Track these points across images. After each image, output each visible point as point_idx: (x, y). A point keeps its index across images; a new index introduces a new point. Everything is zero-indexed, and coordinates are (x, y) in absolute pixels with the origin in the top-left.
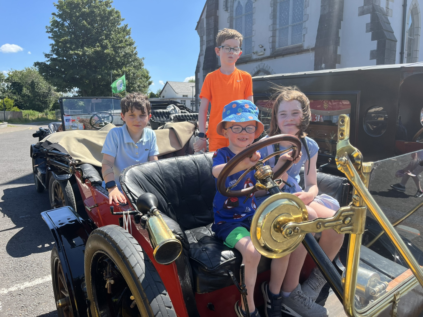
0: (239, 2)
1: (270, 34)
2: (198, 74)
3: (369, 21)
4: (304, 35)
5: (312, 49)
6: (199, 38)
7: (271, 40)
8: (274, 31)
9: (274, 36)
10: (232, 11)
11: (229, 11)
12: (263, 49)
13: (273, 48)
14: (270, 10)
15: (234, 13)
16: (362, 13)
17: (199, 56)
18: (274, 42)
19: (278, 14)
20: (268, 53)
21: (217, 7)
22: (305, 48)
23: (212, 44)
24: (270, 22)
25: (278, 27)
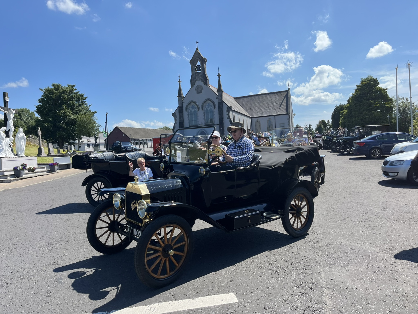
0: (191, 110)
1: (204, 120)
2: (174, 130)
3: (229, 120)
4: (214, 121)
5: (218, 125)
6: (174, 119)
7: (204, 122)
8: (205, 119)
9: (205, 121)
10: (189, 112)
11: (188, 112)
12: (202, 124)
13: (205, 123)
14: (203, 114)
15: (189, 113)
16: (228, 118)
17: (174, 124)
18: (205, 122)
19: (205, 115)
20: (204, 125)
21: (182, 110)
22: (215, 124)
23: (182, 121)
24: (204, 117)
25: (206, 118)
